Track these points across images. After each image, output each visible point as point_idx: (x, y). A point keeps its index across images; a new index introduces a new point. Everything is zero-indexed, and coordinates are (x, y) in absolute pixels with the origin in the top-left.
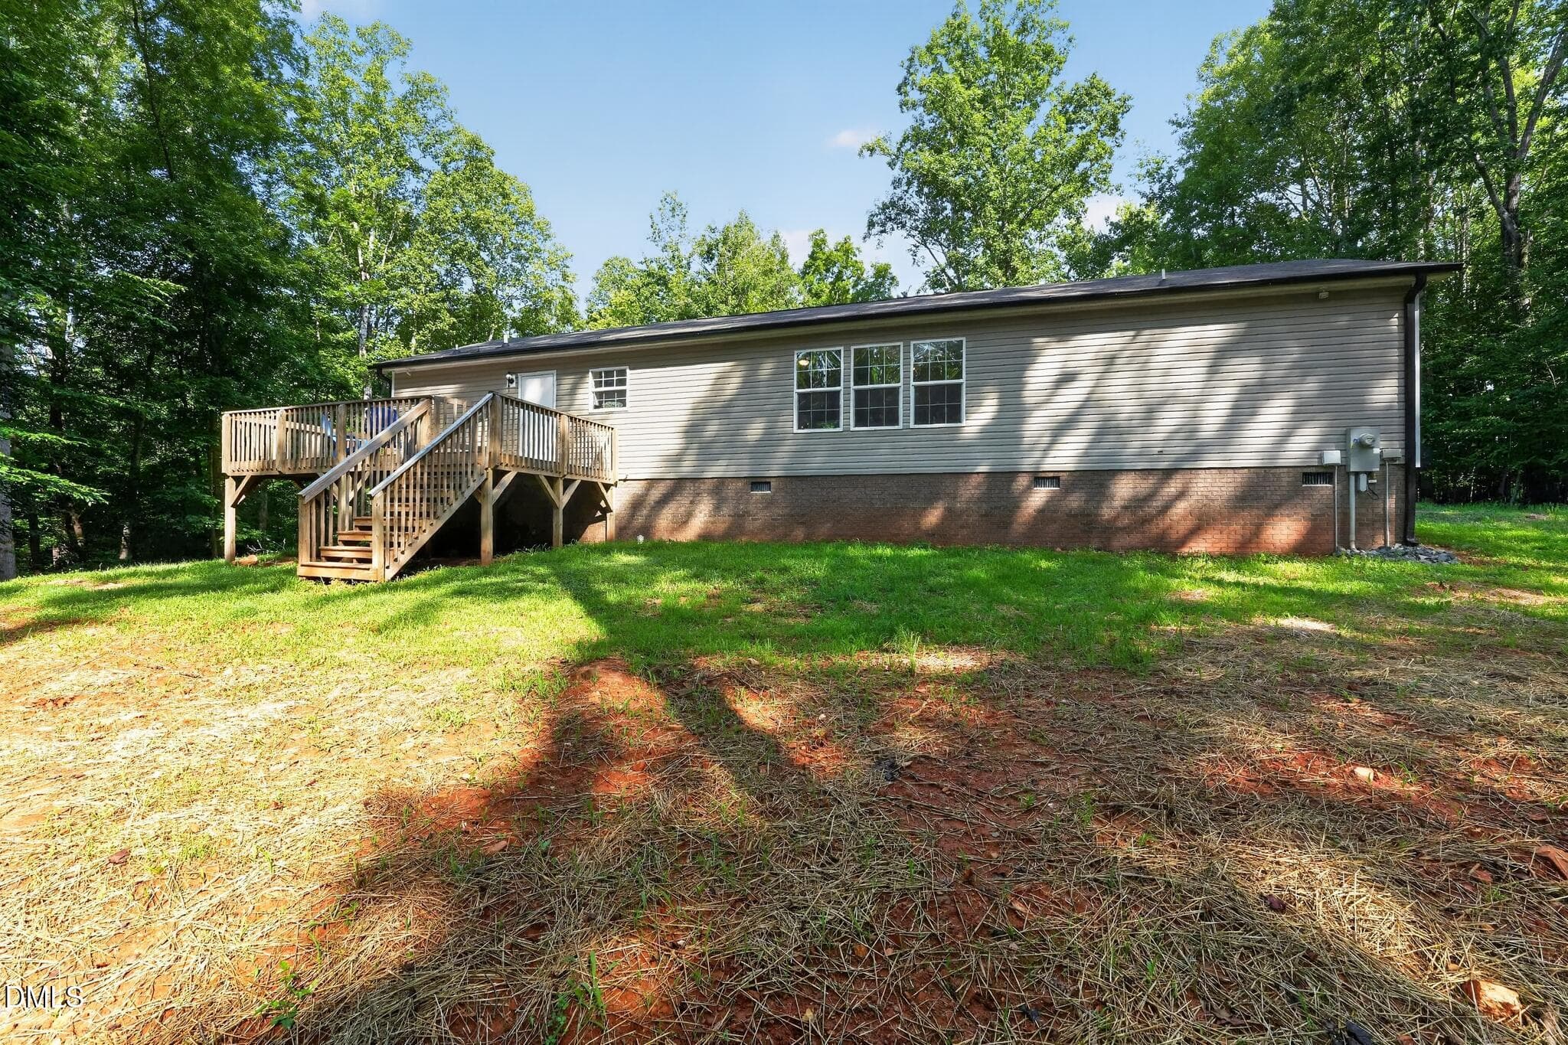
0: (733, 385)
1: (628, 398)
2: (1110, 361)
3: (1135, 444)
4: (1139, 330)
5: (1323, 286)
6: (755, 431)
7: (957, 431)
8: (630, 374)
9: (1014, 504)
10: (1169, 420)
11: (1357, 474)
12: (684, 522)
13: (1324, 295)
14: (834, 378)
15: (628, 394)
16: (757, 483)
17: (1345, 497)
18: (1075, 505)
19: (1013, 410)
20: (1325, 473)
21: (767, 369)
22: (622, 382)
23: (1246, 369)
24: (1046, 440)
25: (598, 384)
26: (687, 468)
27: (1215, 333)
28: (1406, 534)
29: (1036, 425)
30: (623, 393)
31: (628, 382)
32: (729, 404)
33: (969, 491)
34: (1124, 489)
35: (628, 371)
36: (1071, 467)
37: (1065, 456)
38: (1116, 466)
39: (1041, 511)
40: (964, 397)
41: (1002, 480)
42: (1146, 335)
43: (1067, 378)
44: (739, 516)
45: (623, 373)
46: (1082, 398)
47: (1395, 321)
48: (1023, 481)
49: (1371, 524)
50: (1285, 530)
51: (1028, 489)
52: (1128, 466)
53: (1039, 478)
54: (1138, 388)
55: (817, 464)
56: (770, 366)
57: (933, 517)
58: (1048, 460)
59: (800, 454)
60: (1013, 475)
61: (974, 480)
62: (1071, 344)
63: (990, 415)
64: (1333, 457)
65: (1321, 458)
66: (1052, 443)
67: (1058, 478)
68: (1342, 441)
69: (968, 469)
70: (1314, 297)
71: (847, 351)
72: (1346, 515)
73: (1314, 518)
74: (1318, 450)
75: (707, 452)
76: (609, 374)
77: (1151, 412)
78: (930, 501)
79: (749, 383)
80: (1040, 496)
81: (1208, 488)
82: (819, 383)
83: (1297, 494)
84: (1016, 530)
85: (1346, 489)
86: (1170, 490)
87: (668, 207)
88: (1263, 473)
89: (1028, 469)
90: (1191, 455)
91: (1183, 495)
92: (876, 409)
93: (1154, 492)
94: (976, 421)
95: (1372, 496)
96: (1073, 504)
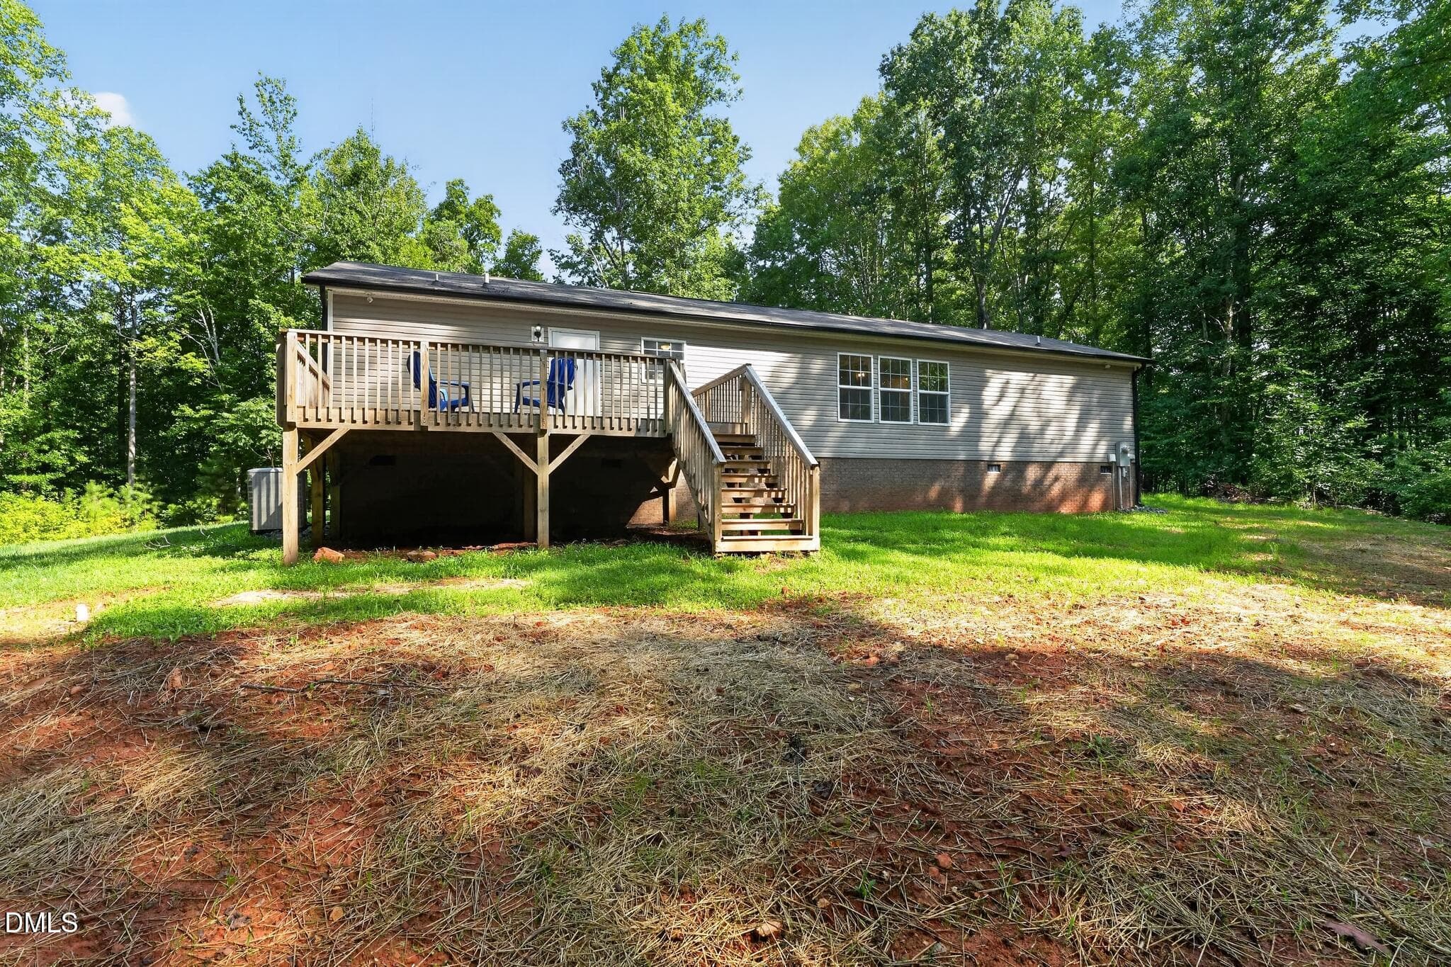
0: (790, 374)
1: (687, 374)
2: (1023, 391)
3: (1036, 447)
4: (1036, 373)
5: (1109, 361)
6: (808, 419)
7: (947, 429)
9: (979, 482)
10: (1052, 431)
11: (1121, 468)
13: (1109, 366)
14: (866, 381)
15: (686, 369)
17: (1117, 481)
19: (978, 415)
20: (1109, 466)
24: (995, 439)
27: (1069, 380)
28: (1137, 500)
29: (989, 426)
32: (786, 392)
34: (1032, 473)
36: (1008, 459)
37: (1005, 453)
38: (1028, 459)
39: (993, 488)
40: (949, 404)
41: (971, 465)
42: (1039, 377)
48: (982, 467)
49: (1126, 495)
50: (1096, 499)
51: (986, 473)
52: (1032, 459)
53: (991, 465)
54: (1038, 411)
55: (858, 448)
56: (819, 361)
57: (934, 492)
58: (996, 453)
59: (843, 439)
60: (977, 462)
61: (958, 466)
63: (964, 420)
64: (1113, 458)
65: (1109, 458)
66: (998, 442)
67: (1001, 466)
68: (1116, 448)
69: (954, 457)
70: (1104, 367)
71: (876, 359)
72: (1118, 491)
73: (1107, 491)
74: (1107, 454)
77: (1044, 425)
78: (933, 480)
79: (803, 375)
80: (992, 477)
81: (1067, 472)
82: (856, 382)
83: (1100, 479)
84: (982, 500)
85: (1117, 475)
86: (1051, 475)
87: (266, 96)
88: (1088, 465)
89: (986, 458)
90: (1061, 454)
91: (1056, 479)
92: (895, 407)
93: (1044, 477)
94: (958, 422)
95: (1125, 480)
96: (1007, 483)
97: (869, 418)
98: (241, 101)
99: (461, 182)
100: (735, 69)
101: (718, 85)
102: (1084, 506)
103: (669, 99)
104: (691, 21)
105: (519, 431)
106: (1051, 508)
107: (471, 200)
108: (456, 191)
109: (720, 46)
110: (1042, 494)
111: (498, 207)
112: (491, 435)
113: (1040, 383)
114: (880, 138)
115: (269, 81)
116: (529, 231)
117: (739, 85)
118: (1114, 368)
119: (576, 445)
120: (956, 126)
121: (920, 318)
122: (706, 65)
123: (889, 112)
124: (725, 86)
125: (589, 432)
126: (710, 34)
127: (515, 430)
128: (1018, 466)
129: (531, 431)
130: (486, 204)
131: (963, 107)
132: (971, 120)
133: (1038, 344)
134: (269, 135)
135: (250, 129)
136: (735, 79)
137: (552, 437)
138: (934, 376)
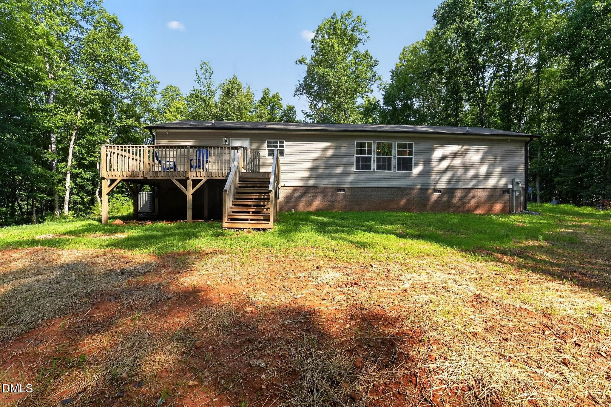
0: (331, 151)
1: (285, 153)
2: (455, 154)
3: (462, 181)
4: (463, 145)
5: (509, 138)
6: (339, 170)
7: (411, 173)
8: (286, 143)
9: (428, 199)
10: (471, 173)
11: (515, 191)
12: (310, 204)
13: (509, 140)
14: (369, 152)
15: (285, 151)
16: (340, 189)
17: (512, 198)
18: (445, 199)
19: (428, 168)
20: (507, 191)
21: (344, 147)
22: (283, 146)
23: (490, 159)
24: (438, 178)
25: (269, 146)
26: (311, 183)
27: (483, 148)
28: (525, 208)
29: (435, 172)
30: (283, 151)
31: (285, 146)
32: (329, 159)
33: (414, 193)
34: (458, 194)
35: (285, 142)
36: (444, 187)
37: (442, 184)
38: (457, 187)
39: (436, 201)
40: (413, 162)
41: (424, 190)
42: (465, 147)
43: (443, 158)
44: (333, 201)
45: (283, 143)
46: (447, 165)
47: (523, 149)
48: (430, 191)
49: (518, 205)
50: (498, 207)
51: (432, 193)
52: (460, 187)
53: (435, 190)
54: (463, 164)
55: (362, 183)
56: (345, 145)
57: (403, 202)
58: (438, 185)
59: (355, 179)
60: (427, 189)
61: (416, 190)
62: (444, 148)
63: (421, 169)
64: (510, 186)
65: (507, 186)
66: (440, 179)
67: (440, 190)
68: (512, 182)
69: (414, 187)
70: (506, 141)
71: (374, 143)
72: (512, 203)
73: (505, 203)
74: (506, 184)
75: (319, 177)
76: (276, 142)
77: (466, 171)
78: (402, 198)
79: (337, 151)
80: (436, 196)
81: (480, 194)
82: (364, 153)
83: (501, 197)
84: (428, 207)
85: (513, 195)
86: (471, 195)
87: (204, 68)
88: (494, 190)
89: (432, 187)
90: (477, 184)
91: (474, 197)
92: (384, 164)
93: (466, 195)
94: (417, 170)
95: (518, 197)
96: (445, 198)
97: (370, 169)
98: (196, 71)
99: (268, 89)
100: (366, 28)
101: (359, 37)
102: (490, 211)
103: (336, 45)
104: (346, 12)
105: (180, 178)
106: (470, 211)
107: (271, 95)
108: (266, 92)
109: (359, 20)
110: (465, 204)
111: (281, 96)
112: (170, 180)
113: (467, 150)
114: (431, 47)
115: (204, 63)
116: (291, 104)
117: (368, 35)
118: (512, 141)
119: (201, 183)
120: (466, 35)
121: (450, 125)
122: (353, 30)
123: (436, 34)
124: (362, 36)
125: (206, 178)
126: (354, 16)
127: (179, 178)
128: (450, 191)
129: (184, 178)
130: (277, 97)
131: (468, 26)
132: (473, 31)
133: (467, 131)
134: (204, 81)
135: (199, 80)
136: (366, 32)
137: (192, 180)
138: (405, 149)
